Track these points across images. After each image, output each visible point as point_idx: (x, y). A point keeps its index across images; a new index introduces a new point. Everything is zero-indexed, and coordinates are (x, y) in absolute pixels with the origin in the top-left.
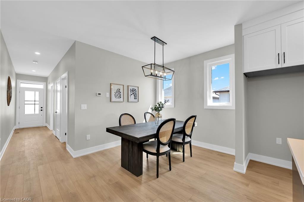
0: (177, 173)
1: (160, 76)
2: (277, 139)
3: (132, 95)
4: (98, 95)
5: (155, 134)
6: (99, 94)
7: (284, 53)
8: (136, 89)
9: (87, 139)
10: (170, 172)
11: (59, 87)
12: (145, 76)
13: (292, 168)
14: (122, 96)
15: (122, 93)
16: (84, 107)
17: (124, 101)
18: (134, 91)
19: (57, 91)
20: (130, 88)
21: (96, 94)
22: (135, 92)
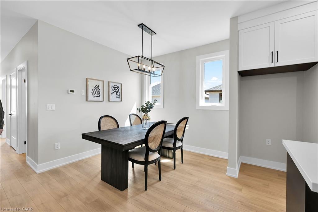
0: (168, 182)
1: (148, 71)
2: (267, 140)
3: (113, 93)
4: (69, 92)
5: (143, 139)
6: (72, 91)
7: (277, 51)
8: (120, 86)
9: (56, 149)
10: (160, 182)
11: (14, 82)
12: (131, 70)
13: (286, 170)
14: (101, 94)
15: (101, 91)
16: (52, 107)
17: (103, 100)
18: (116, 89)
19: (11, 87)
20: (111, 84)
21: (68, 91)
22: (118, 90)
